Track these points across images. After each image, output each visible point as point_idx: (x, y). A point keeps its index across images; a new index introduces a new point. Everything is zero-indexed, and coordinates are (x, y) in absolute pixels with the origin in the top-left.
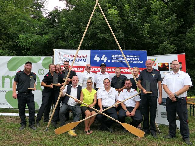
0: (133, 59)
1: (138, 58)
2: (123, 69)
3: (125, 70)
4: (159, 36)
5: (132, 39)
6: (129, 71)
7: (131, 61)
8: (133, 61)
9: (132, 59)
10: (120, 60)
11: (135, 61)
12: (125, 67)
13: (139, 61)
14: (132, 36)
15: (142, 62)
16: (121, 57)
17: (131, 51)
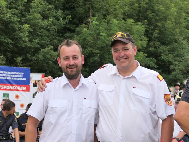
0: (17, 76)
1: (22, 75)
2: (6, 86)
3: (8, 87)
4: (40, 38)
5: (6, 41)
6: (13, 88)
7: (15, 77)
8: (16, 78)
9: (15, 76)
10: (4, 76)
11: (18, 78)
12: (8, 84)
13: (23, 78)
14: (6, 37)
15: (25, 79)
16: (5, 74)
17: (15, 67)
